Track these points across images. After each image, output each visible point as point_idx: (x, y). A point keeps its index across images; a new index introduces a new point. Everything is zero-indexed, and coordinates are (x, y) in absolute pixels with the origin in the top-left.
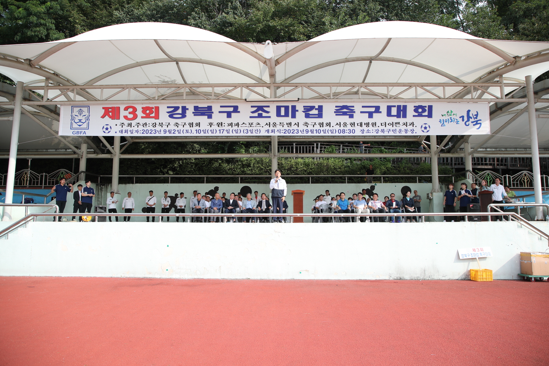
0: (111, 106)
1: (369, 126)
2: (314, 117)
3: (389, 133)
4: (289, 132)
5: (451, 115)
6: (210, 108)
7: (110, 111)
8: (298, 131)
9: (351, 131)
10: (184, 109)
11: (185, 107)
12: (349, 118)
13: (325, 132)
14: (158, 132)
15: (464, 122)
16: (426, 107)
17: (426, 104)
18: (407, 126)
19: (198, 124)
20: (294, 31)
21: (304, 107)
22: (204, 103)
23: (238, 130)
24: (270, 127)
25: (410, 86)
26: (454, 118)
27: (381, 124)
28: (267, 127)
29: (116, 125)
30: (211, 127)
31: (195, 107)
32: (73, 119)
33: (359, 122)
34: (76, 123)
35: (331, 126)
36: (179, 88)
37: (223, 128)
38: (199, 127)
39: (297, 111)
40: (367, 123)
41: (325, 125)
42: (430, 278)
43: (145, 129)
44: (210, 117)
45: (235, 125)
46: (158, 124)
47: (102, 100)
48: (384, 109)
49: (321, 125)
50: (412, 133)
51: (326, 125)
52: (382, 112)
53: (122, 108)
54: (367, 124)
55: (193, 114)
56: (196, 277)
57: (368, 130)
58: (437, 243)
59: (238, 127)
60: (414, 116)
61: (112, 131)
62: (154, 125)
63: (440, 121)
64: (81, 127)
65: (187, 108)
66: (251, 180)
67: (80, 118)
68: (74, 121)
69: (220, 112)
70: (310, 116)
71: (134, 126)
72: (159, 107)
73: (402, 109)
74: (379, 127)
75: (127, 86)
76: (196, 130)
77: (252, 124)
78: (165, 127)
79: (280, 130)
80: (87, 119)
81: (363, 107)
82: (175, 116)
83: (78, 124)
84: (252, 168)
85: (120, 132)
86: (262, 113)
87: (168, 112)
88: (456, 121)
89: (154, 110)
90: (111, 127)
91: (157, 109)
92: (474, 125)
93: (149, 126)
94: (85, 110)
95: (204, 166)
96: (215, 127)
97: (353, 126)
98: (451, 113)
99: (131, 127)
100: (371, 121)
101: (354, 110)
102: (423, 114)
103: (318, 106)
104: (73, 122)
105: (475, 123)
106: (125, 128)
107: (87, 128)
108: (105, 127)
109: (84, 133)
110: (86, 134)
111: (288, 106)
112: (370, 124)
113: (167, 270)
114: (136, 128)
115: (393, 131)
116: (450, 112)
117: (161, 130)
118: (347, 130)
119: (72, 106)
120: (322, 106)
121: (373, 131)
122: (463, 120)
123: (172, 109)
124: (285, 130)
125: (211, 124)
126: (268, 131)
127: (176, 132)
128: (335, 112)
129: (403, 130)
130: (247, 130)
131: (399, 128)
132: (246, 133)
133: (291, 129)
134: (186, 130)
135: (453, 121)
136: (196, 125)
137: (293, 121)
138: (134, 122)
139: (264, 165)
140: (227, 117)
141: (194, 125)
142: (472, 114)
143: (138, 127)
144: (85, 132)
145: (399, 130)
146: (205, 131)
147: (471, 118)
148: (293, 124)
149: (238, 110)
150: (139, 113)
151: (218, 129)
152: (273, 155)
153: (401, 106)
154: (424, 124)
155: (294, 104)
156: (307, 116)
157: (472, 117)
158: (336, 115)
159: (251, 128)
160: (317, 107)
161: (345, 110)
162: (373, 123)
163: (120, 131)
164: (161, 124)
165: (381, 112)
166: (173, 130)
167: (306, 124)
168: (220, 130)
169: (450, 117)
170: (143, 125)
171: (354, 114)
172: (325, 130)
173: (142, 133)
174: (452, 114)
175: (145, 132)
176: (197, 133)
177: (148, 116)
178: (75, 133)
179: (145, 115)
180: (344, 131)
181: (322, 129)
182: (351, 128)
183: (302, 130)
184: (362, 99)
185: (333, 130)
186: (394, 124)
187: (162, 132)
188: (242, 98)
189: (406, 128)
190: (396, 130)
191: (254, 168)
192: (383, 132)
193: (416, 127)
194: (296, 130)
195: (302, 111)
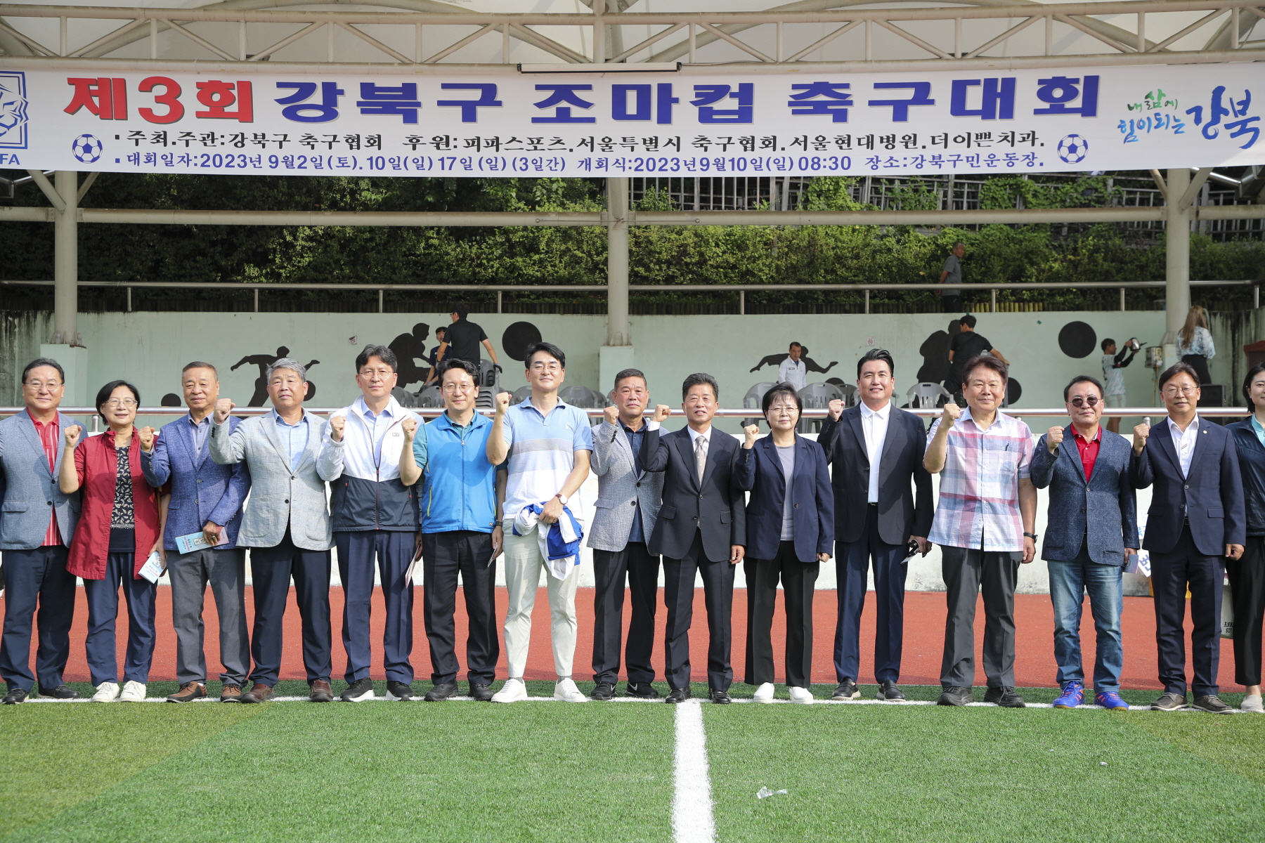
0: (95, 76)
1: (894, 147)
2: (727, 118)
3: (955, 166)
4: (651, 167)
5: (1159, 106)
6: (410, 90)
7: (95, 93)
8: (677, 164)
9: (839, 162)
10: (331, 92)
11: (334, 84)
12: (835, 120)
13: (760, 166)
14: (251, 161)
15: (1202, 125)
16: (1077, 81)
17: (1080, 73)
18: (1013, 145)
19: (376, 141)
21: (696, 87)
22: (392, 74)
23: (496, 158)
24: (592, 150)
25: (1031, 17)
26: (1167, 116)
27: (933, 138)
28: (584, 152)
29: (117, 137)
30: (414, 148)
31: (363, 85)
33: (863, 134)
35: (779, 147)
36: (314, 26)
37: (452, 153)
38: (379, 148)
39: (676, 100)
40: (888, 137)
41: (758, 143)
43: (211, 151)
44: (411, 118)
45: (488, 143)
47: (67, 57)
48: (942, 93)
49: (749, 145)
50: (1031, 164)
51: (763, 143)
52: (937, 102)
53: (133, 82)
54: (890, 141)
55: (359, 109)
57: (891, 158)
59: (497, 150)
60: (1037, 112)
61: (103, 154)
62: (240, 140)
63: (1122, 126)
65: (339, 87)
66: (538, 298)
69: (441, 103)
70: (715, 117)
71: (174, 143)
72: (251, 83)
73: (999, 90)
74: (924, 147)
75: (148, 13)
76: (371, 159)
77: (538, 143)
78: (272, 148)
79: (624, 159)
80: (21, 116)
81: (877, 86)
82: (302, 113)
84: (542, 256)
85: (130, 160)
86: (569, 109)
87: (281, 101)
88: (1172, 123)
89: (235, 92)
90: (99, 142)
91: (246, 88)
92: (1233, 135)
93: (223, 144)
94: (10, 83)
95: (373, 249)
96: (427, 150)
97: (845, 146)
98: (1159, 98)
99: (165, 145)
100: (900, 129)
101: (849, 95)
102: (1068, 105)
103: (740, 84)
105: (1237, 128)
106: (146, 147)
107: (23, 145)
108: (82, 142)
109: (11, 161)
110: (18, 163)
111: (648, 88)
112: (898, 139)
114: (180, 149)
115: (970, 159)
116: (1155, 95)
117: (260, 156)
118: (828, 160)
120: (751, 86)
121: (905, 162)
122: (1198, 120)
123: (293, 92)
124: (639, 162)
125: (414, 141)
126: (587, 163)
127: (309, 164)
128: (790, 104)
129: (1001, 155)
130: (524, 161)
131: (989, 151)
132: (521, 168)
133: (657, 156)
134: (339, 158)
135: (1164, 124)
136: (369, 141)
137: (664, 132)
138: (173, 130)
139: (585, 247)
140: (463, 121)
141: (363, 142)
142: (1231, 100)
143: (187, 145)
144: (14, 156)
145: (989, 157)
146: (396, 162)
147: (1226, 113)
148: (661, 142)
149: (498, 98)
150: (189, 99)
151: (436, 155)
152: (612, 218)
153: (996, 80)
154: (1070, 136)
155: (665, 79)
156: (706, 116)
157: (1230, 109)
158: (794, 112)
159: (536, 155)
160: (735, 89)
161: (821, 98)
162: (907, 138)
163: (129, 157)
164: (260, 137)
165: (932, 102)
166: (299, 158)
167: (702, 142)
168: (442, 160)
169: (1156, 110)
170: (204, 139)
171: (849, 108)
172: (759, 160)
173: (203, 165)
174: (1163, 100)
175: (210, 163)
176: (372, 168)
177: (217, 112)
179: (207, 109)
180: (816, 163)
181: (749, 155)
183: (689, 160)
184: (876, 61)
185: (784, 158)
186: (973, 137)
187: (265, 161)
188: (506, 62)
189: (1010, 150)
190: (978, 155)
191: (549, 257)
192: (936, 164)
193: (1042, 145)
194: (672, 160)
195: (691, 102)
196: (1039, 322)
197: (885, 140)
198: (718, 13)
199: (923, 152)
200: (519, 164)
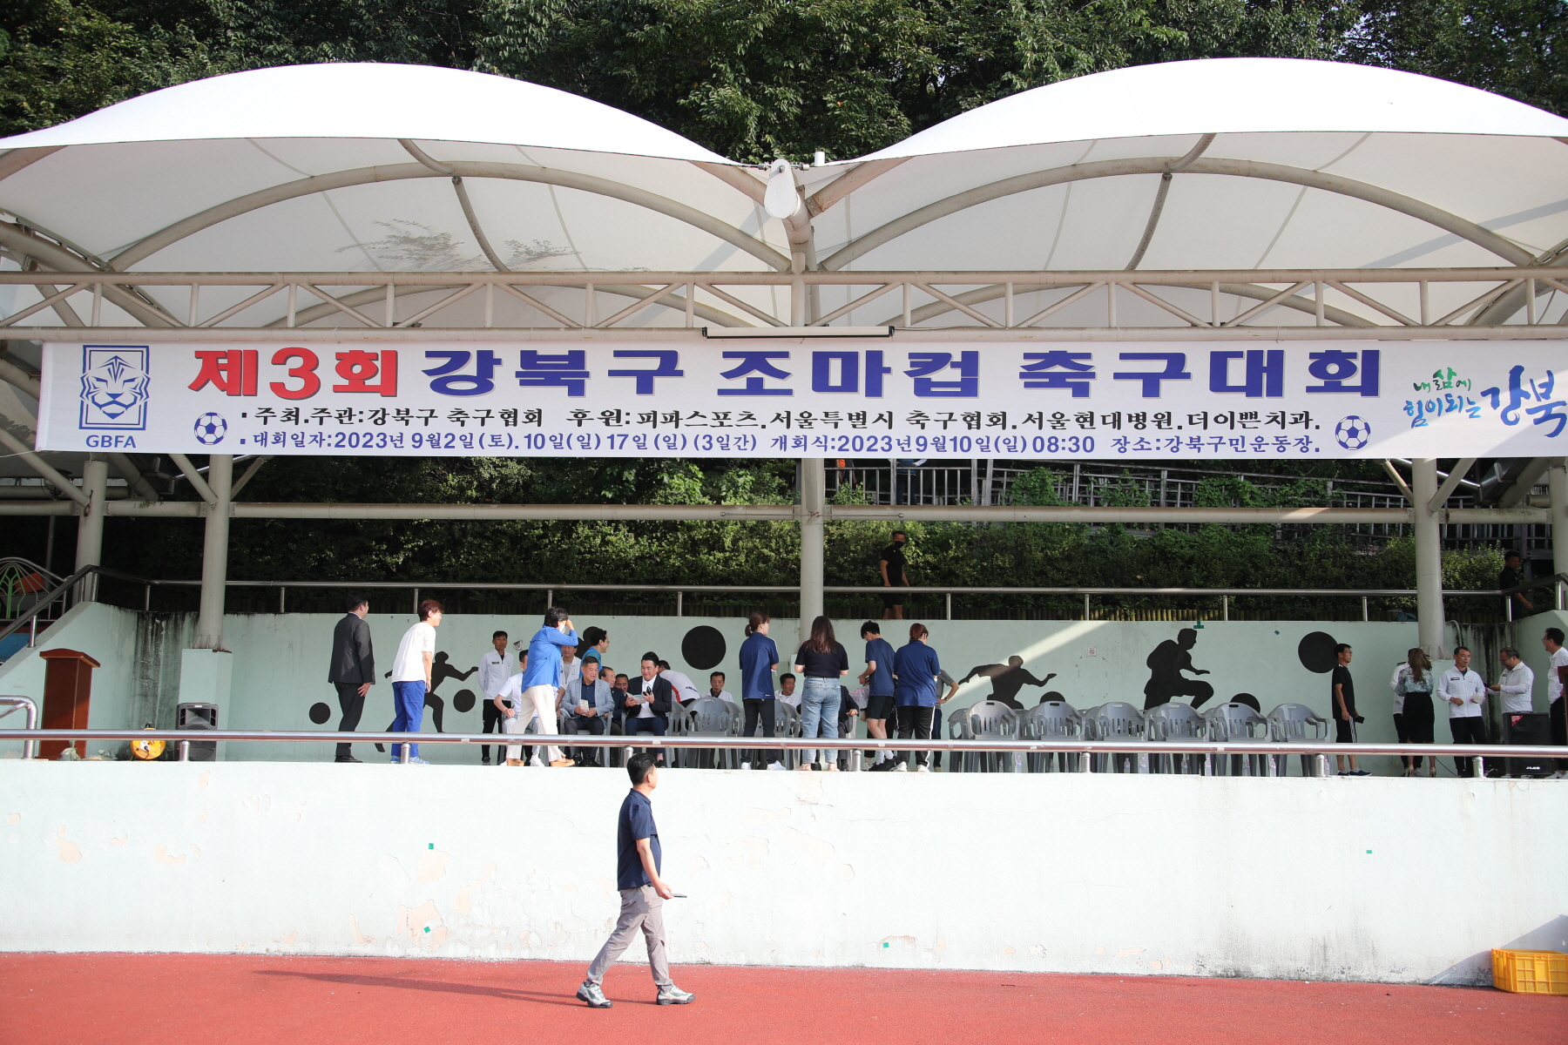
0: (225, 348)
1: (1144, 427)
2: (947, 391)
3: (1216, 451)
4: (858, 446)
5: (1450, 387)
6: (577, 358)
7: (224, 368)
8: (888, 443)
9: (1081, 444)
10: (487, 361)
11: (491, 353)
12: (1075, 395)
13: (988, 447)
14: (392, 441)
15: (1500, 409)
16: (1354, 355)
17: (1357, 347)
18: (1283, 427)
19: (536, 416)
20: (892, 34)
21: (911, 356)
22: (558, 340)
23: (675, 436)
24: (788, 426)
25: (1298, 283)
26: (1459, 397)
27: (1191, 417)
28: (779, 429)
29: (244, 415)
30: (580, 424)
31: (524, 353)
32: (89, 393)
33: (1109, 411)
34: (100, 406)
35: (1009, 425)
36: (470, 288)
37: (624, 429)
38: (539, 425)
39: (888, 370)
40: (1138, 415)
41: (985, 420)
42: (1343, 976)
43: (347, 429)
44: (577, 389)
45: (666, 419)
46: (392, 412)
47: (195, 328)
48: (1198, 365)
49: (973, 423)
50: (1305, 449)
51: (991, 420)
52: (1193, 376)
53: (266, 354)
54: (1139, 420)
55: (518, 380)
56: (526, 955)
57: (1142, 440)
58: (1369, 852)
59: (677, 426)
60: (1310, 389)
61: (228, 435)
62: (380, 417)
63: (1408, 408)
64: (116, 420)
65: (496, 356)
66: (722, 600)
67: (115, 387)
68: (93, 397)
69: (612, 373)
70: (933, 389)
72: (396, 352)
73: (1265, 364)
74: (1180, 428)
75: (287, 277)
76: (529, 437)
77: (725, 418)
78: (416, 425)
79: (826, 437)
80: (141, 394)
81: (1124, 356)
82: (452, 386)
83: (105, 409)
84: (728, 554)
85: (256, 441)
86: (762, 378)
87: (429, 373)
88: (1466, 406)
89: (378, 363)
90: (224, 421)
91: (391, 358)
92: (1537, 422)
93: (361, 421)
94: (133, 359)
96: (593, 426)
97: (1087, 425)
98: (1449, 378)
99: (297, 423)
100: (1152, 407)
101: (1091, 367)
102: (1346, 382)
103: (963, 353)
104: (88, 402)
105: (1541, 414)
106: (275, 425)
107: (141, 426)
108: (206, 421)
109: (127, 444)
110: (134, 446)
111: (855, 355)
112: (1150, 417)
113: (427, 930)
114: (313, 427)
115: (1234, 442)
116: (1445, 373)
117: (402, 434)
118: (1067, 440)
119: (85, 347)
120: (976, 354)
121: (1158, 444)
122: (1495, 404)
123: (444, 361)
124: (844, 440)
125: (580, 415)
126: (782, 442)
127: (458, 443)
128: (1022, 376)
129: (1269, 439)
130: (708, 439)
131: (1256, 433)
132: (704, 447)
133: (864, 434)
134: (493, 436)
135: (1456, 407)
136: (527, 417)
137: (873, 407)
138: (306, 407)
139: (773, 545)
140: (638, 392)
141: (521, 417)
142: (1531, 381)
143: (321, 423)
144: (131, 438)
145: (1256, 440)
146: (558, 441)
147: (1527, 396)
148: (869, 419)
149: (679, 368)
150: (327, 373)
151: (605, 431)
152: (805, 512)
153: (1262, 352)
154: (1349, 418)
155: (874, 346)
156: (923, 389)
157: (1531, 392)
158: (1027, 385)
159: (722, 432)
160: (957, 358)
161: (1058, 369)
162: (1160, 416)
163: (256, 437)
164: (403, 414)
165: (1188, 376)
166: (446, 437)
167: (919, 418)
168: (612, 437)
169: (1447, 391)
170: (340, 415)
171: (1091, 381)
172: (985, 440)
173: (337, 445)
174: (1454, 380)
175: (346, 442)
176: (529, 447)
177: (357, 386)
178: (97, 442)
179: (346, 382)
180: (1054, 443)
181: (974, 434)
182: (1081, 434)
183: (903, 439)
184: (1122, 328)
185: (1015, 438)
186: (1237, 417)
187: (408, 441)
188: (690, 326)
189: (1281, 433)
190: (1243, 438)
191: (735, 555)
192: (1195, 447)
193: (1317, 427)
194: (883, 439)
195: (905, 372)
196: (1277, 633)
197: (1134, 419)
198: (937, 272)
199: (1179, 433)
200: (702, 442)
